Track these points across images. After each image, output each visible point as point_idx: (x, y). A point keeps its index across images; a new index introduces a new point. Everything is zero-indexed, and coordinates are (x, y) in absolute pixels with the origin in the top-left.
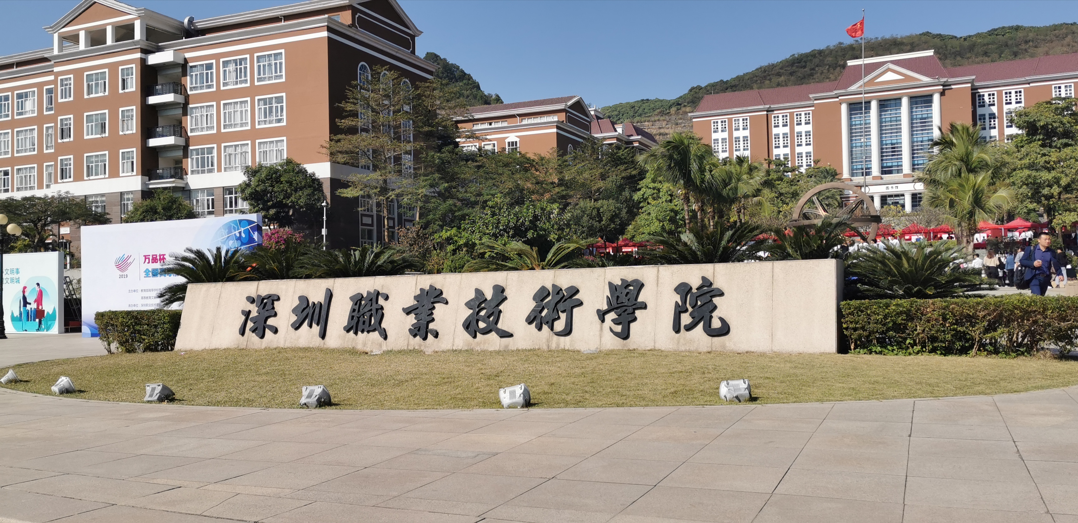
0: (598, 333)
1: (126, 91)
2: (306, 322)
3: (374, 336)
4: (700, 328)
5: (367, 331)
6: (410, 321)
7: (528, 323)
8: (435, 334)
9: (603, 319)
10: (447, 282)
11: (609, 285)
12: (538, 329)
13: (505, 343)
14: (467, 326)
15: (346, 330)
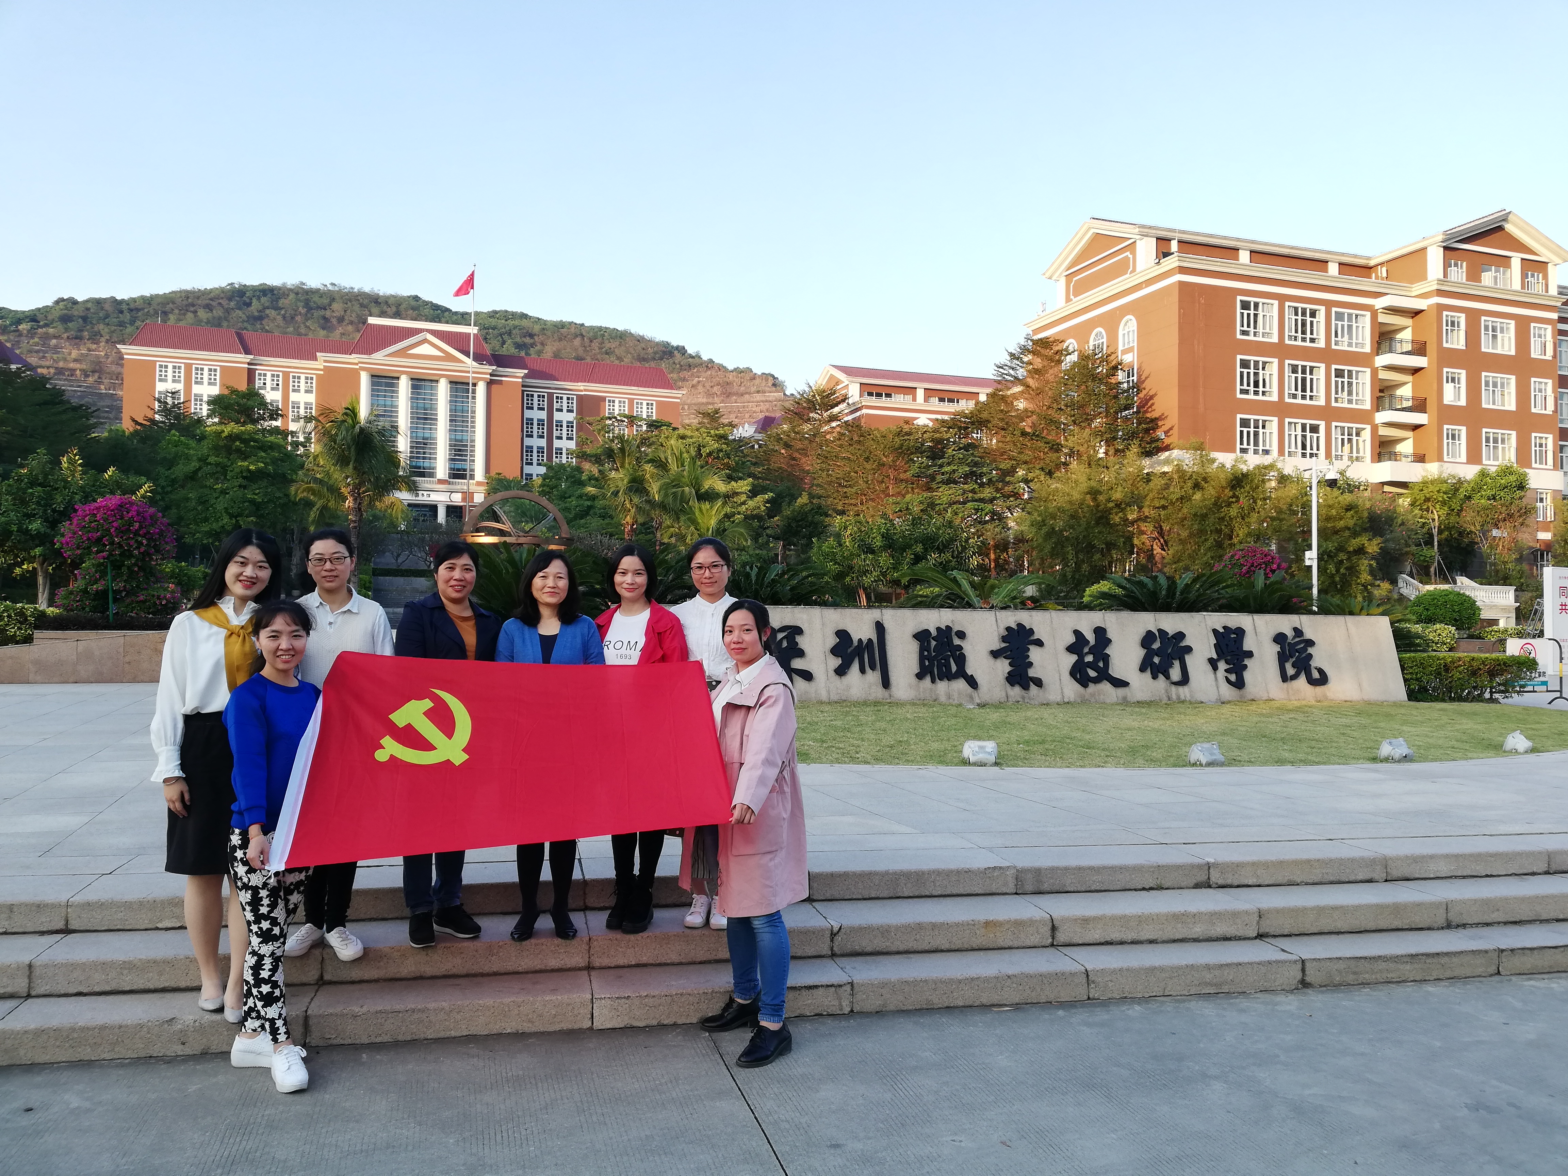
0: (1214, 683)
2: (855, 666)
3: (960, 685)
4: (1303, 679)
5: (949, 676)
6: (1003, 666)
7: (1142, 669)
8: (1039, 683)
9: (1215, 668)
10: (1035, 620)
11: (1215, 631)
12: (1155, 677)
13: (1121, 691)
14: (1079, 674)
15: (920, 676)
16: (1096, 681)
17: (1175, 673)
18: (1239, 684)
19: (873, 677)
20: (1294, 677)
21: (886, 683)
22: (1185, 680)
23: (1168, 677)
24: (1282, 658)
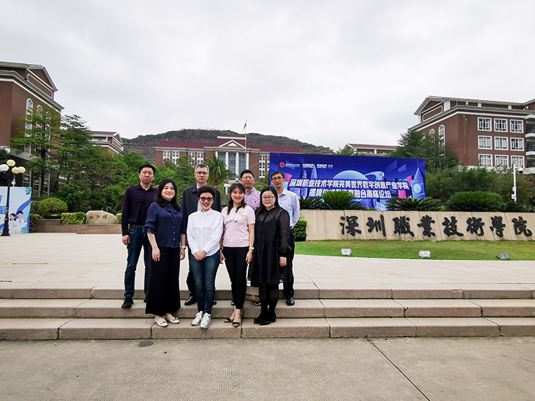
0: (492, 235)
2: (375, 229)
3: (409, 235)
4: (523, 233)
5: (405, 233)
6: (422, 229)
7: (468, 230)
8: (434, 234)
9: (492, 230)
10: (432, 214)
11: (492, 218)
12: (472, 233)
13: (461, 238)
14: (447, 232)
15: (395, 232)
16: (452, 234)
17: (479, 231)
18: (501, 235)
19: (380, 232)
20: (520, 233)
21: (385, 235)
22: (482, 233)
23: (476, 233)
24: (515, 228)
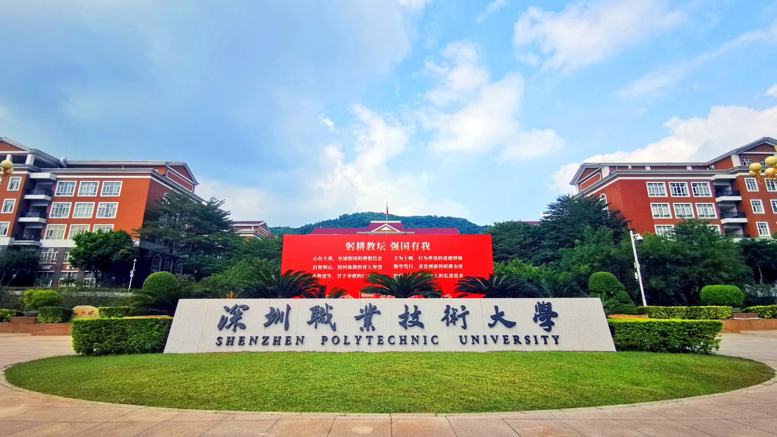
1: (12, 190)
